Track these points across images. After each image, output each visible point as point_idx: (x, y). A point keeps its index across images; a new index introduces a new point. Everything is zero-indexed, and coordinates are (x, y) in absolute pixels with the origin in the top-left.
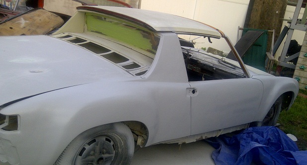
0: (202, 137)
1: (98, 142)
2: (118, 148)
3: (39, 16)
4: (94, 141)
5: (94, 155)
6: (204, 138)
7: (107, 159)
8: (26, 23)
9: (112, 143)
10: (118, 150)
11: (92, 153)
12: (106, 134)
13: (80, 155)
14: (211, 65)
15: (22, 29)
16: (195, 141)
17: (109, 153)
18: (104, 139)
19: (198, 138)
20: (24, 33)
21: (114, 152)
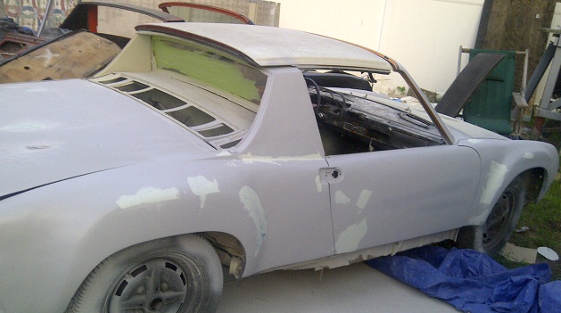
0: (361, 256)
1: (151, 271)
2: (192, 280)
3: (78, 44)
4: (144, 268)
5: (144, 293)
6: (365, 258)
7: (171, 301)
8: (54, 58)
9: (179, 272)
10: (192, 284)
11: (140, 290)
12: (165, 255)
13: (119, 293)
14: (385, 122)
15: (47, 68)
16: (347, 264)
17: (176, 291)
18: (162, 264)
19: (354, 258)
20: (49, 76)
21: (185, 287)
